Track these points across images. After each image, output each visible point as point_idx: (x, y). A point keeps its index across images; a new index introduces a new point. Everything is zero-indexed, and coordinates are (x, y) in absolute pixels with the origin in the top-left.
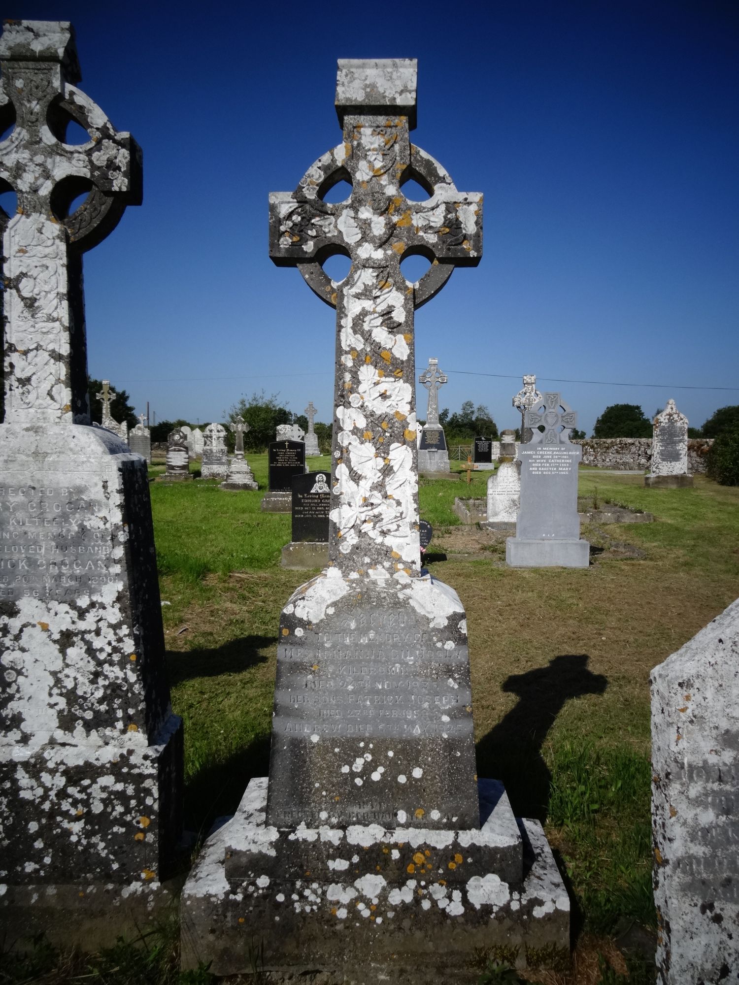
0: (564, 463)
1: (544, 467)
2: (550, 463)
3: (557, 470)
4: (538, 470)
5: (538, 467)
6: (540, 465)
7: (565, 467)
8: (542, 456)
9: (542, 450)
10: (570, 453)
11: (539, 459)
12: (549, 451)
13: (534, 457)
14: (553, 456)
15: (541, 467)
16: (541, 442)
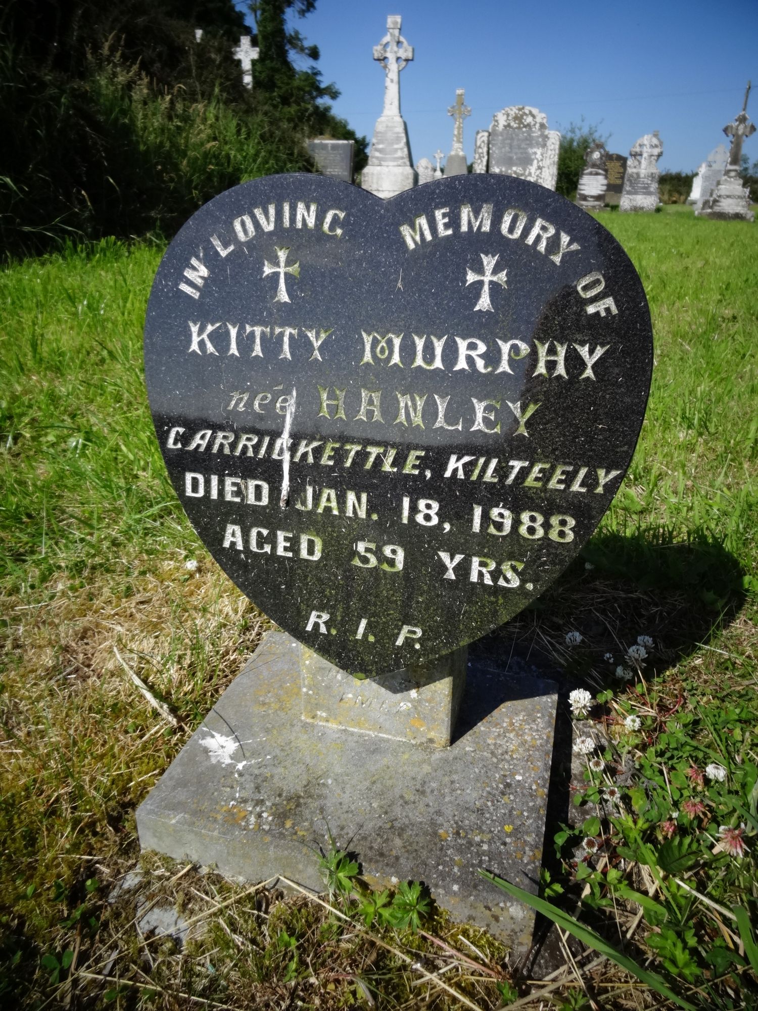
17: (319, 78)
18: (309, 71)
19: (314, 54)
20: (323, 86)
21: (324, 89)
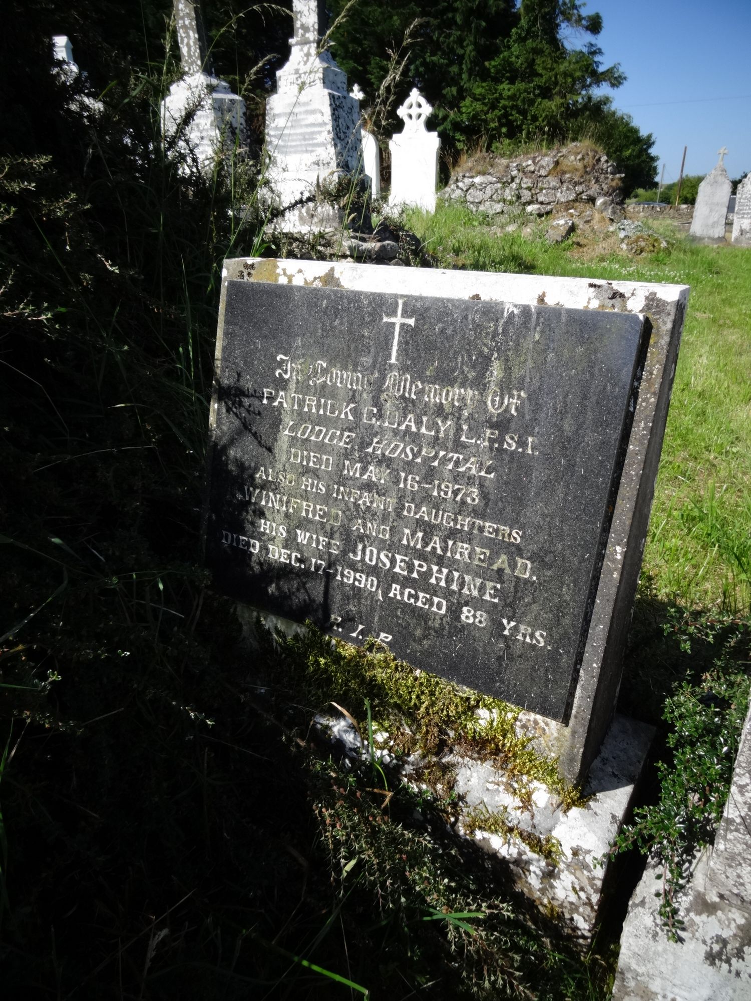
17: (597, 58)
18: (585, 50)
19: (595, 25)
20: (601, 69)
21: (602, 73)
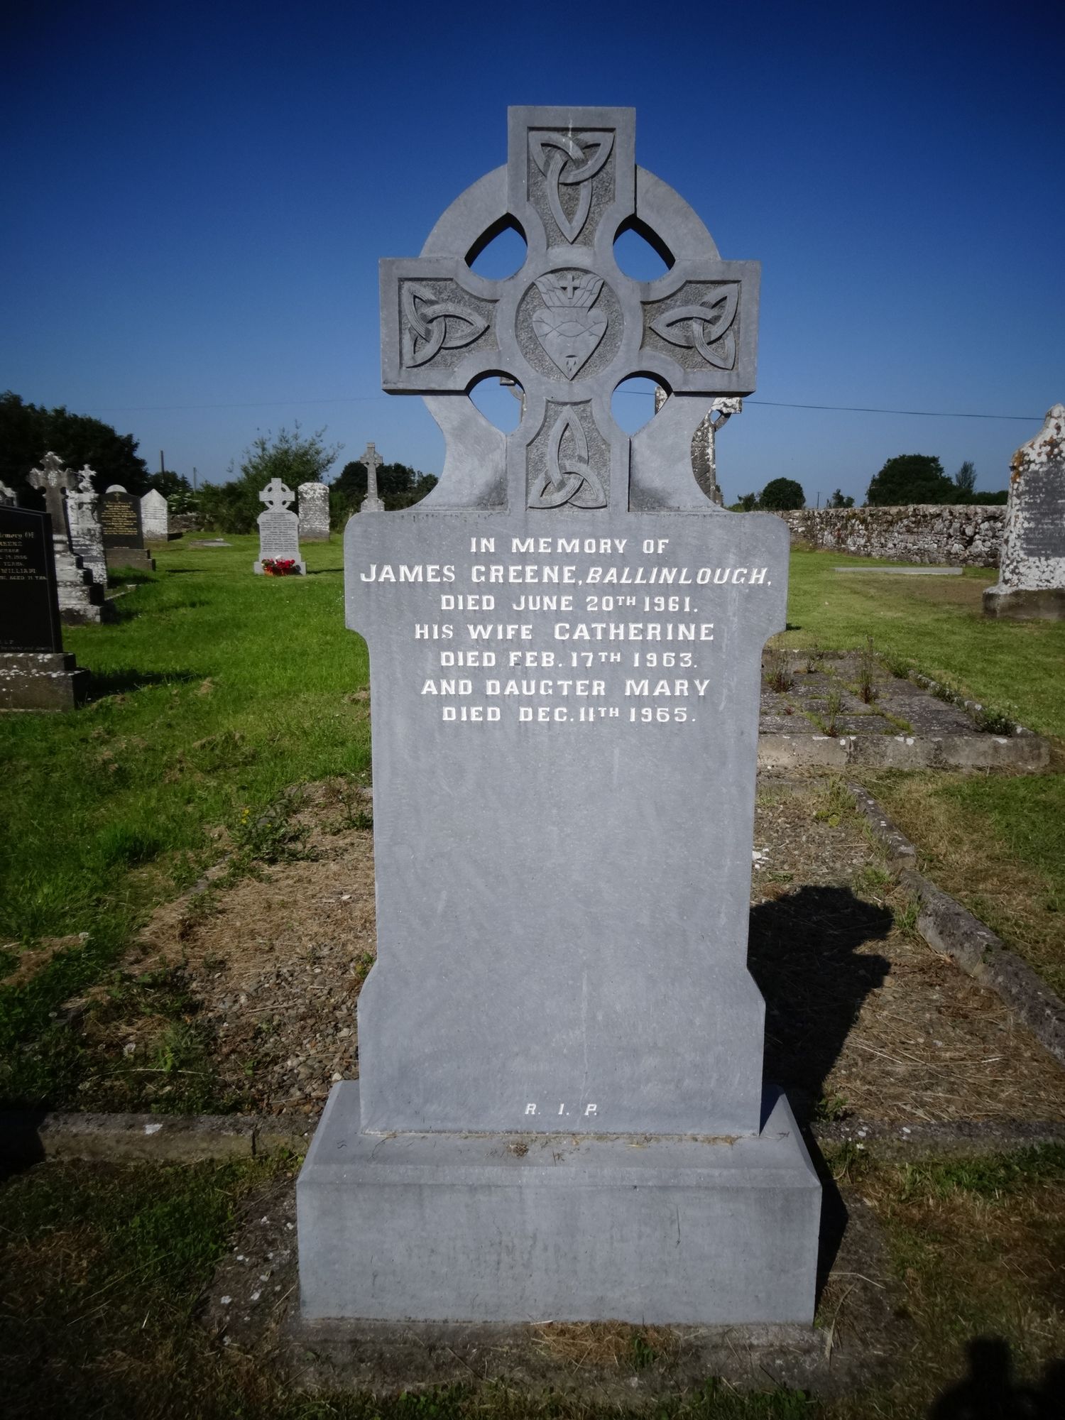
0: (662, 646)
1: (520, 673)
2: (563, 649)
3: (614, 695)
4: (479, 696)
5: (479, 675)
6: (489, 660)
7: (670, 675)
8: (506, 593)
9: (503, 556)
10: (705, 576)
11: (481, 618)
12: (554, 559)
13: (447, 602)
14: (579, 593)
15: (501, 671)
16: (495, 497)
